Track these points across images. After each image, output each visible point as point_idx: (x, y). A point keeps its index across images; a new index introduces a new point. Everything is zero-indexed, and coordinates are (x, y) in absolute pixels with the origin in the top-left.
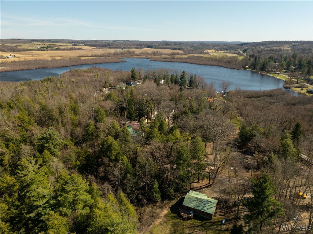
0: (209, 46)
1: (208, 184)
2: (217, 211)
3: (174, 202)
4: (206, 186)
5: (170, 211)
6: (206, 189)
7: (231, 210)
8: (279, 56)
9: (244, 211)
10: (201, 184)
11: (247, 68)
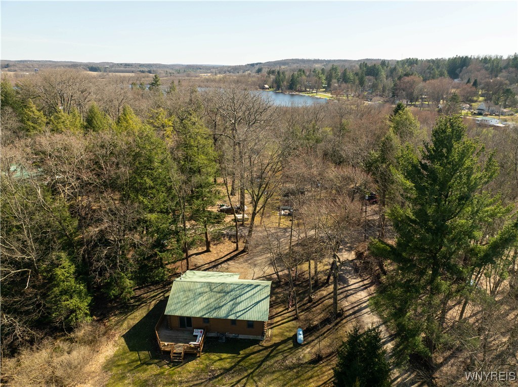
0: (200, 69)
1: (234, 251)
2: (275, 311)
3: (138, 316)
4: (228, 257)
5: (125, 344)
6: (230, 263)
7: (310, 300)
8: (312, 72)
9: (345, 294)
10: (216, 255)
11: (266, 89)
